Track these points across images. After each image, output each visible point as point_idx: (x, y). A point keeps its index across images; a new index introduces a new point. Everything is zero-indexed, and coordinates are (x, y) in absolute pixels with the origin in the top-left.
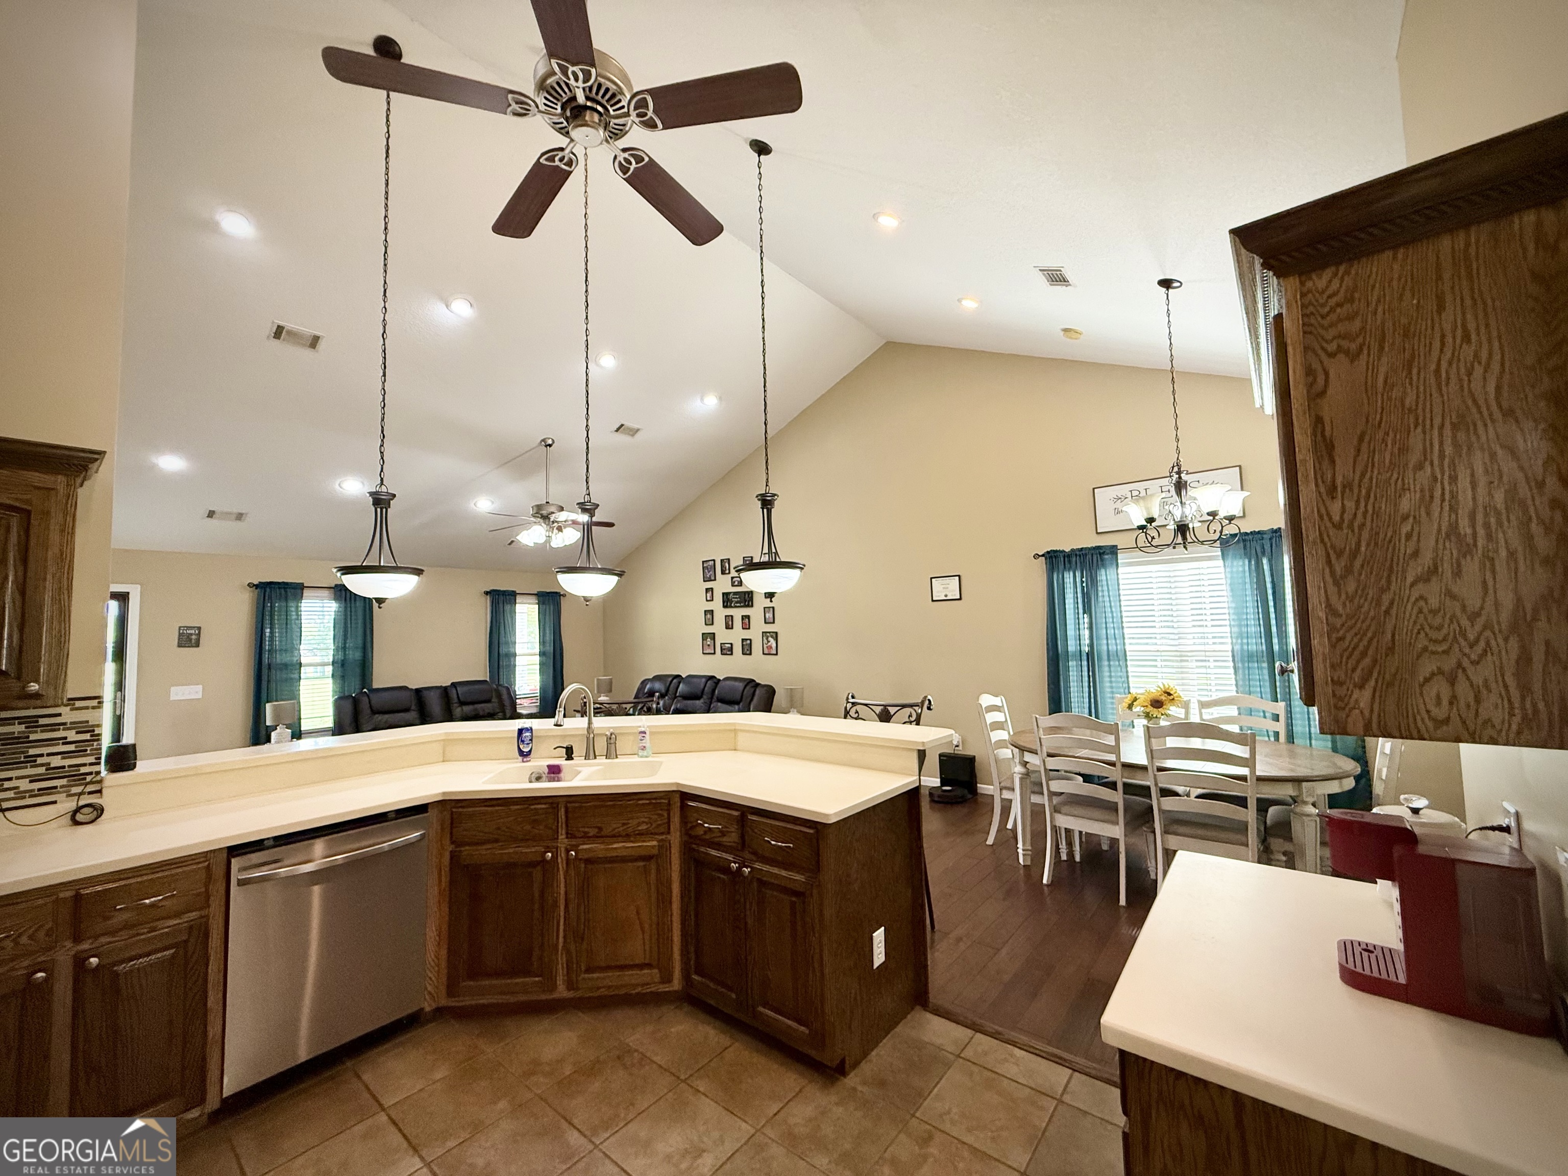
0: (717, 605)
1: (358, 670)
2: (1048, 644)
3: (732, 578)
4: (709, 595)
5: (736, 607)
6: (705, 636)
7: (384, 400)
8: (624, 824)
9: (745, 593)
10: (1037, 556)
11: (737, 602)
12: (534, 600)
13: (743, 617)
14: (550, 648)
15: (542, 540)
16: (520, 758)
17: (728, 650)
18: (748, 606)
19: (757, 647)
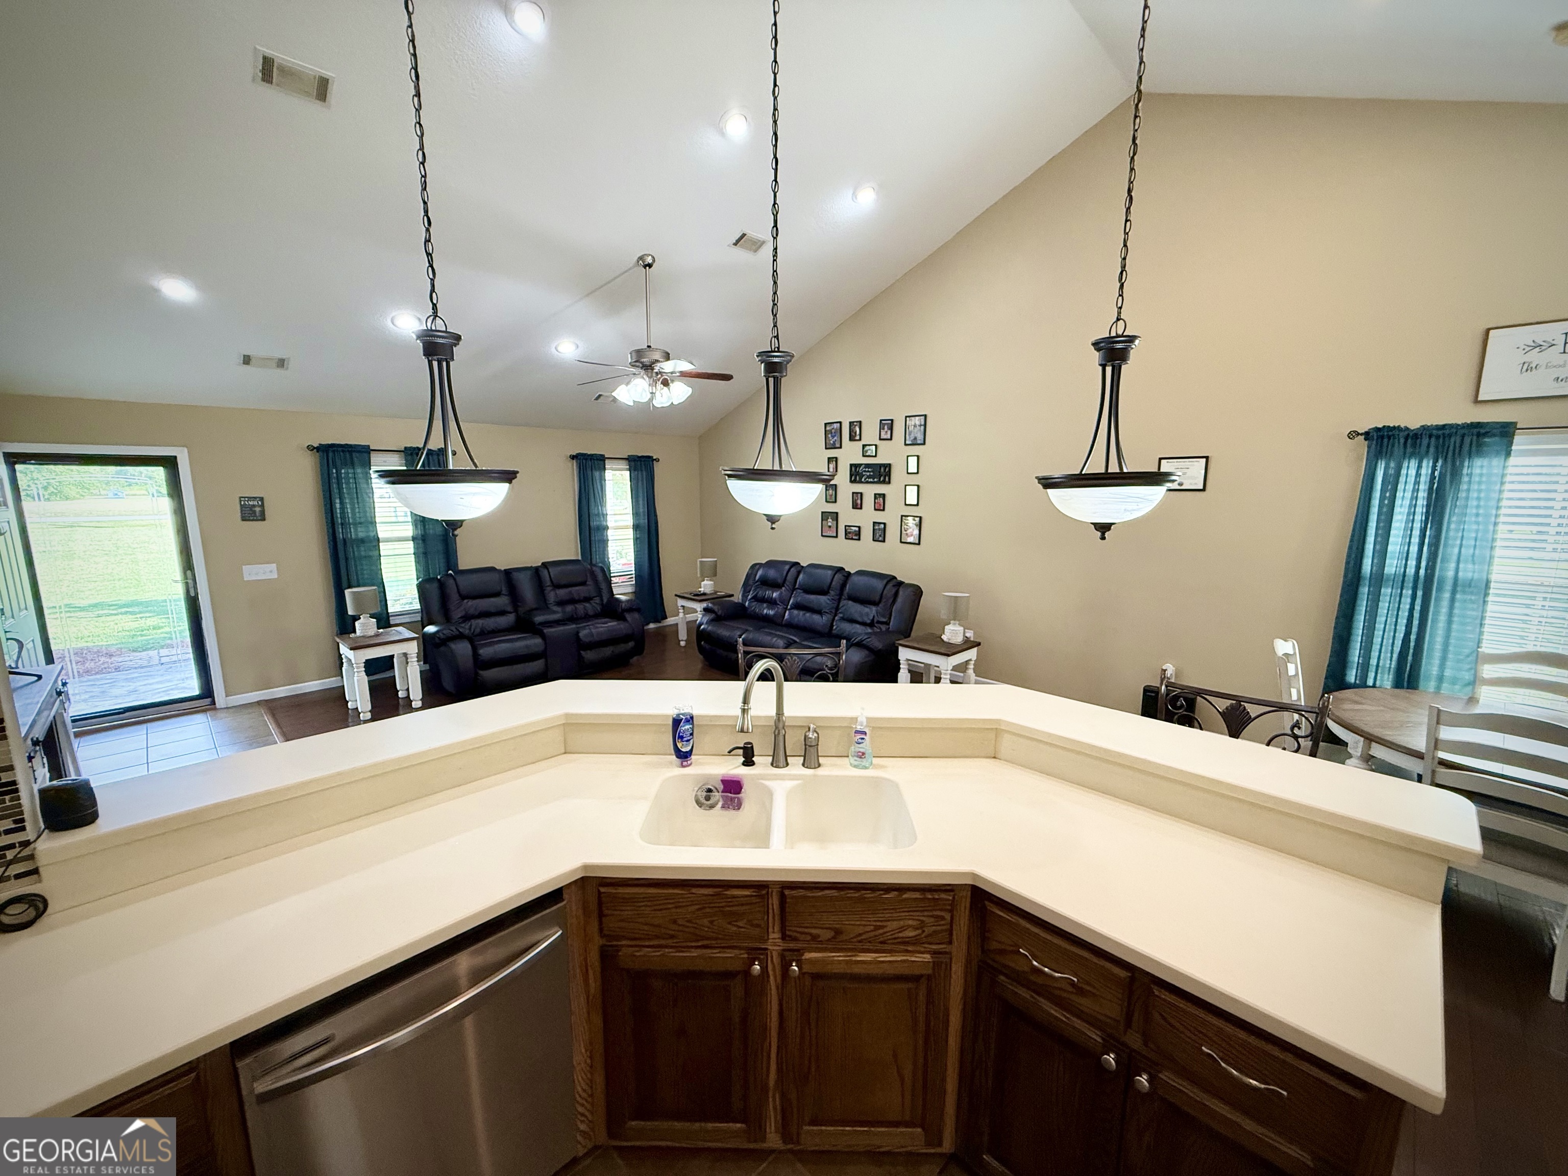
0: (842, 479)
1: (440, 547)
2: (1347, 563)
3: (864, 446)
4: (831, 466)
5: (868, 482)
6: (825, 515)
7: (422, 148)
8: (877, 928)
9: (881, 465)
10: (1353, 435)
11: (869, 477)
12: (624, 465)
13: (876, 496)
14: (644, 521)
15: (645, 398)
16: (678, 761)
17: (854, 534)
18: (884, 482)
19: (892, 533)
